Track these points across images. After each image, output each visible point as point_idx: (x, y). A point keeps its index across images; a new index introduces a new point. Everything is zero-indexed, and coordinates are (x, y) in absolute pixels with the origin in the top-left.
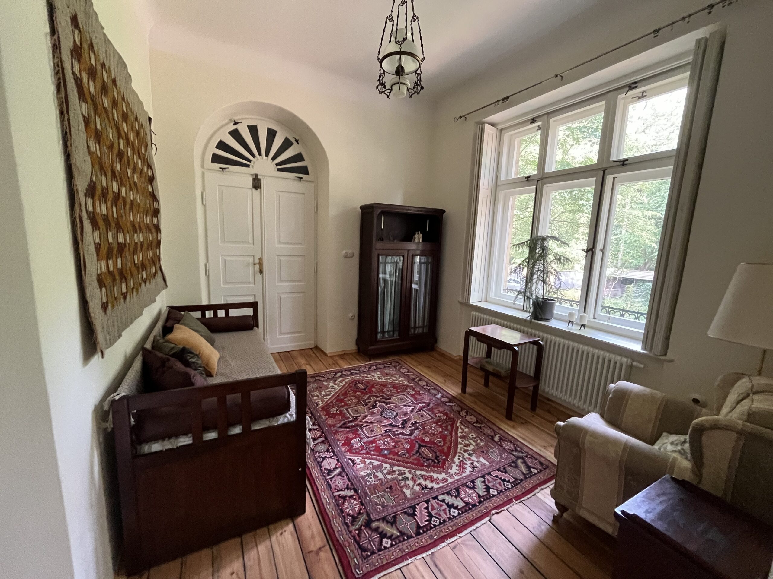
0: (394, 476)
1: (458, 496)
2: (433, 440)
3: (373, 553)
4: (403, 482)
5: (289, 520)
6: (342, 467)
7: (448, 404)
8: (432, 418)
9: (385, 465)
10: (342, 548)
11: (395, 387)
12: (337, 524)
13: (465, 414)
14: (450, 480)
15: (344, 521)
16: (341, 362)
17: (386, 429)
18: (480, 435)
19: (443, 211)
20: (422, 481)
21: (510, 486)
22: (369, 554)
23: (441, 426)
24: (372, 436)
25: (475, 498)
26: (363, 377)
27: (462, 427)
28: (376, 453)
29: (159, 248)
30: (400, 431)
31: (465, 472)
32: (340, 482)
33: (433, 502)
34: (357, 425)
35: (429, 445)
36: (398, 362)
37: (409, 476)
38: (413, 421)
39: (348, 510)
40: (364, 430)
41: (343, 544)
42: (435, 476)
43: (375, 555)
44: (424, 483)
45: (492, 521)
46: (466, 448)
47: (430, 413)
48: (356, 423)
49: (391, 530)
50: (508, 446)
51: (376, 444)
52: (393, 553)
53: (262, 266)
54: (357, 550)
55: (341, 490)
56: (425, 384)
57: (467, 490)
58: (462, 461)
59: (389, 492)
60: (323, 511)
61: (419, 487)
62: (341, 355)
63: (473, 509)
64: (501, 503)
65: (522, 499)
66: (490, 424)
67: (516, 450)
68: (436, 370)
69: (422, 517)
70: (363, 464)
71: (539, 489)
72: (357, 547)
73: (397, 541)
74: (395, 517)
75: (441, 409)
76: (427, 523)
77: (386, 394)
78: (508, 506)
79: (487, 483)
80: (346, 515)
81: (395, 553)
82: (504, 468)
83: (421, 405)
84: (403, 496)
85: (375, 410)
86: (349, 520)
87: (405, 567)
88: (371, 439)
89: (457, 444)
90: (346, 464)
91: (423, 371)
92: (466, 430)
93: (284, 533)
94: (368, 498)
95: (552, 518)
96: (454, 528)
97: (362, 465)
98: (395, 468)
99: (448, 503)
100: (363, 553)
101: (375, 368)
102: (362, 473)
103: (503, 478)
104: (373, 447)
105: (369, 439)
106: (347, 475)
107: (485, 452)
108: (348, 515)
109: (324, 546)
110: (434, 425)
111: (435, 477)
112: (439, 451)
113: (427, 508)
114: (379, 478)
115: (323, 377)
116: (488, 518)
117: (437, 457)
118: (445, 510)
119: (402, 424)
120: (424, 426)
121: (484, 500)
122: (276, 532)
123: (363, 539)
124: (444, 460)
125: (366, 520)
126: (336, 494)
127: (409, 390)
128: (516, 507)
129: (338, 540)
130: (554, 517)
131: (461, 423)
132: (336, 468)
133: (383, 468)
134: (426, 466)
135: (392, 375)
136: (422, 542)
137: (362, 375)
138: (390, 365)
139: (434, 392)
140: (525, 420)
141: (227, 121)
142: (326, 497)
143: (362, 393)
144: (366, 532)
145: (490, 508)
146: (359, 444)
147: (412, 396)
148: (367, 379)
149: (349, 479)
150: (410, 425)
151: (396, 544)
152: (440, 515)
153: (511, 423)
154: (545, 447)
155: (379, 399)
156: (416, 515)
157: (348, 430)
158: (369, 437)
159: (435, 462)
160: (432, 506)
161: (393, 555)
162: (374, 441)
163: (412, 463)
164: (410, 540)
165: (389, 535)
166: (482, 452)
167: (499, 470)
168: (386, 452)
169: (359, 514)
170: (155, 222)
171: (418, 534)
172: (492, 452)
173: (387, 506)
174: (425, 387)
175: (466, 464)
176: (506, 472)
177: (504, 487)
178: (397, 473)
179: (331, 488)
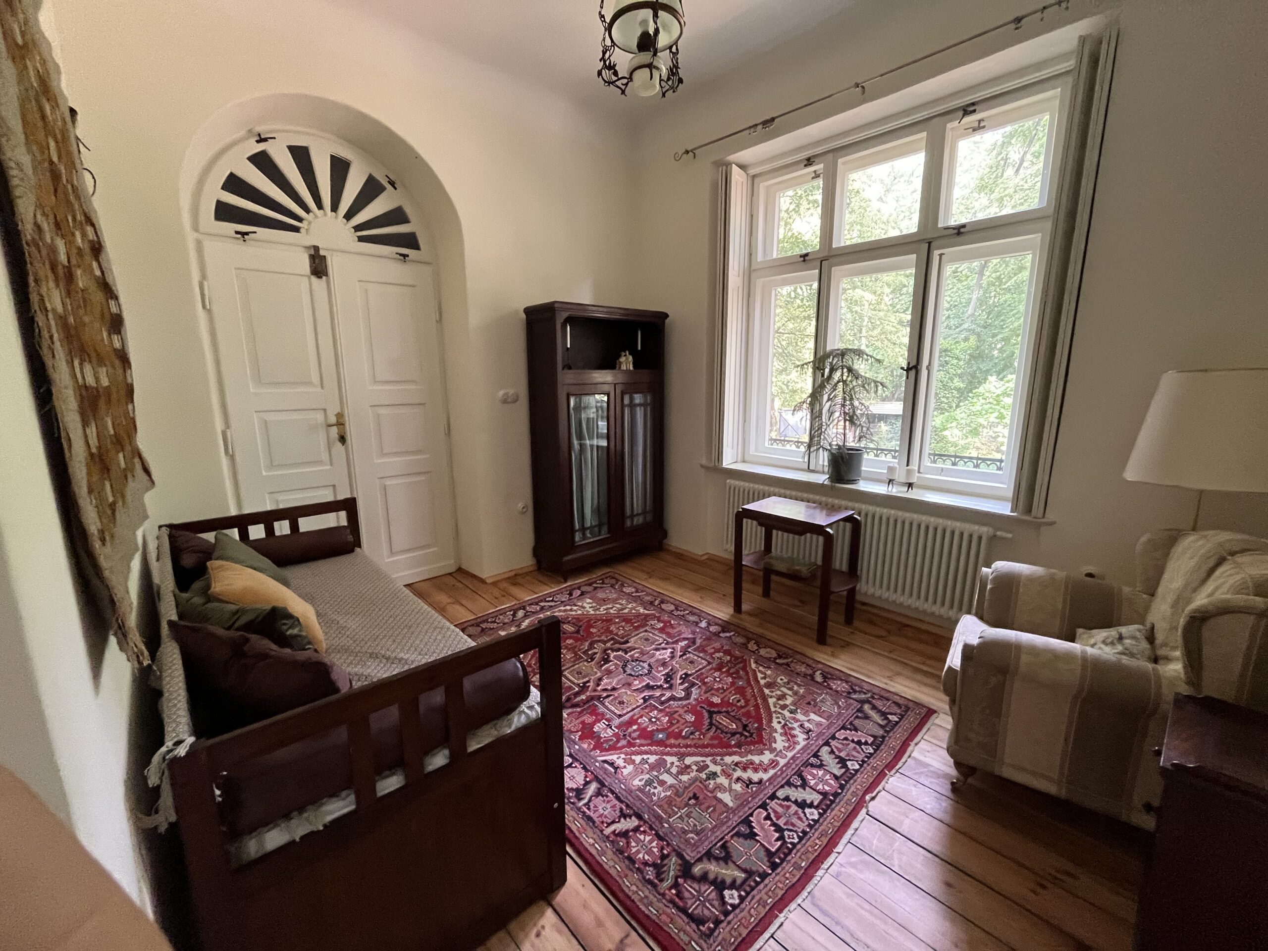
0: (693, 774)
1: (804, 784)
2: (726, 699)
3: (717, 922)
4: (712, 782)
5: (542, 903)
6: (597, 779)
7: (721, 635)
8: (709, 663)
9: (669, 759)
10: (662, 928)
11: (627, 620)
12: (631, 885)
13: (755, 647)
14: (782, 762)
15: (644, 878)
16: (515, 591)
17: (643, 696)
18: (793, 677)
19: (666, 316)
20: (739, 773)
21: (872, 751)
22: (712, 926)
23: (730, 675)
24: (625, 712)
25: (832, 782)
26: (565, 611)
27: (761, 668)
28: (643, 742)
29: (132, 401)
30: (668, 694)
31: (798, 743)
32: (605, 808)
33: (773, 804)
34: (592, 698)
35: (724, 709)
36: (613, 578)
37: (717, 769)
38: (681, 673)
39: (641, 856)
40: (607, 704)
41: (660, 920)
42: (756, 759)
43: (723, 925)
44: (745, 776)
45: (870, 813)
46: (781, 702)
47: (701, 655)
48: (588, 694)
49: (729, 872)
50: (838, 685)
51: (639, 724)
52: (749, 911)
53: (344, 428)
54: (688, 923)
55: (613, 822)
56: (672, 607)
57: (815, 772)
58: (785, 724)
59: (695, 805)
60: (597, 868)
61: (739, 785)
62: (509, 578)
63: (837, 801)
64: (871, 780)
65: (897, 767)
66: (798, 656)
67: (855, 692)
68: (681, 583)
69: (768, 837)
70: (632, 766)
71: (912, 744)
72: (686, 920)
73: (748, 889)
74: (724, 847)
75: (717, 645)
76: (779, 843)
77: (617, 635)
78: (883, 783)
79: (837, 753)
80: (642, 867)
81: (752, 912)
82: (851, 723)
83: (683, 643)
84: (721, 805)
85: (610, 666)
86: (650, 873)
87: (779, 932)
88: (626, 717)
89: (765, 699)
90: (602, 773)
91: (660, 587)
92: (769, 672)
93: (543, 933)
94: (666, 825)
95: (949, 787)
96: (825, 840)
97: (630, 768)
98: (688, 760)
99: (796, 800)
100: (701, 928)
101: (579, 592)
102: (636, 782)
103: (856, 740)
104: (635, 731)
105: (622, 719)
106: (613, 792)
107: (812, 703)
108: (646, 864)
109: (627, 936)
110: (717, 674)
111: (757, 762)
112: (744, 715)
113: (768, 817)
114: (669, 783)
115: (494, 622)
116: (864, 811)
117: (745, 727)
118: (796, 813)
119: (666, 681)
120: (701, 677)
121: (847, 782)
122: (527, 935)
123: (690, 902)
124: (757, 728)
125: (680, 865)
126: (608, 831)
127: (652, 622)
128: (893, 782)
129: (648, 917)
130: (953, 783)
131: (756, 662)
132: (587, 783)
133: (669, 765)
134: (735, 746)
135: (614, 601)
136: (787, 879)
137: (562, 608)
138: (603, 583)
139: (692, 618)
140: (845, 641)
141: (242, 133)
142: (591, 841)
143: (576, 640)
144: (690, 888)
145: (861, 794)
146: (610, 732)
147: (662, 630)
148: (574, 613)
149: (618, 798)
150: (679, 681)
151: (748, 894)
152: (793, 825)
153: (828, 649)
154: (890, 678)
155: (609, 645)
156: (757, 835)
157: (579, 710)
158: (620, 716)
159: (746, 737)
160: (775, 812)
161: (752, 916)
162: (631, 722)
163: (712, 746)
164: (767, 881)
165: (728, 881)
166: (807, 703)
167: (844, 728)
168: (661, 736)
169: (663, 857)
170: (117, 345)
171: (774, 866)
172: (821, 701)
173: (703, 830)
174: (676, 613)
175: (793, 729)
176: (856, 730)
177: (864, 755)
178: (695, 768)
179: (594, 822)
